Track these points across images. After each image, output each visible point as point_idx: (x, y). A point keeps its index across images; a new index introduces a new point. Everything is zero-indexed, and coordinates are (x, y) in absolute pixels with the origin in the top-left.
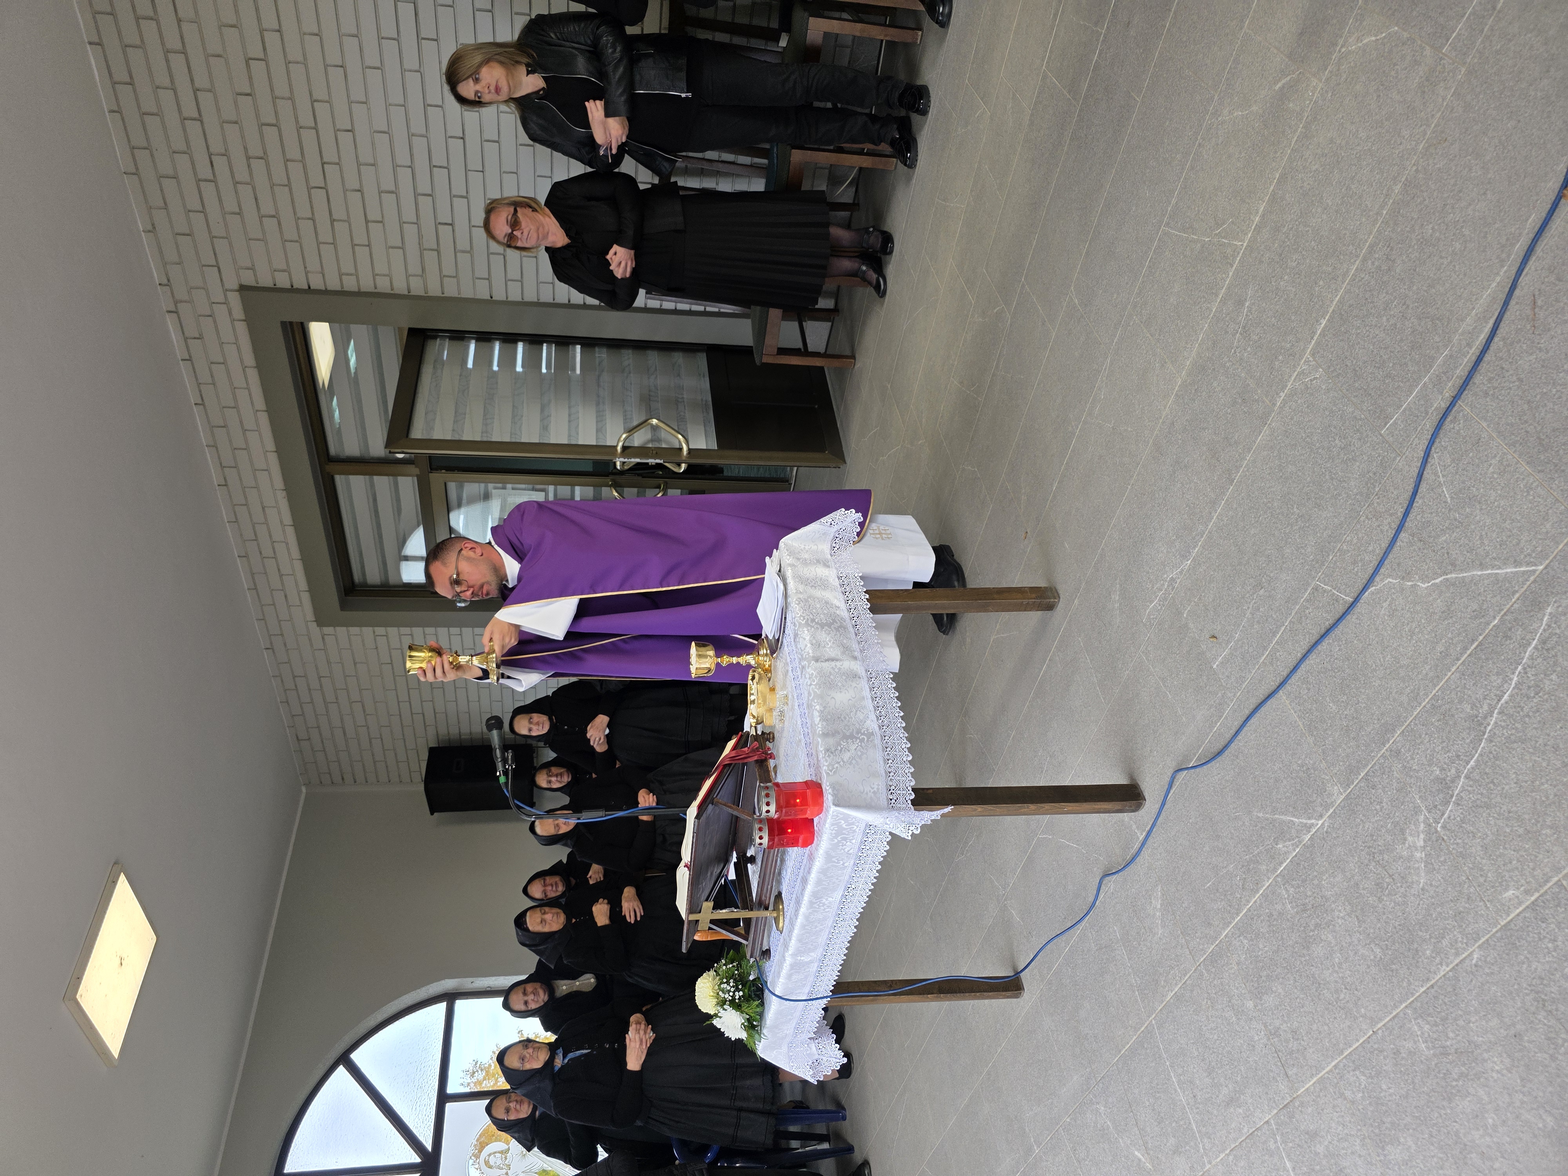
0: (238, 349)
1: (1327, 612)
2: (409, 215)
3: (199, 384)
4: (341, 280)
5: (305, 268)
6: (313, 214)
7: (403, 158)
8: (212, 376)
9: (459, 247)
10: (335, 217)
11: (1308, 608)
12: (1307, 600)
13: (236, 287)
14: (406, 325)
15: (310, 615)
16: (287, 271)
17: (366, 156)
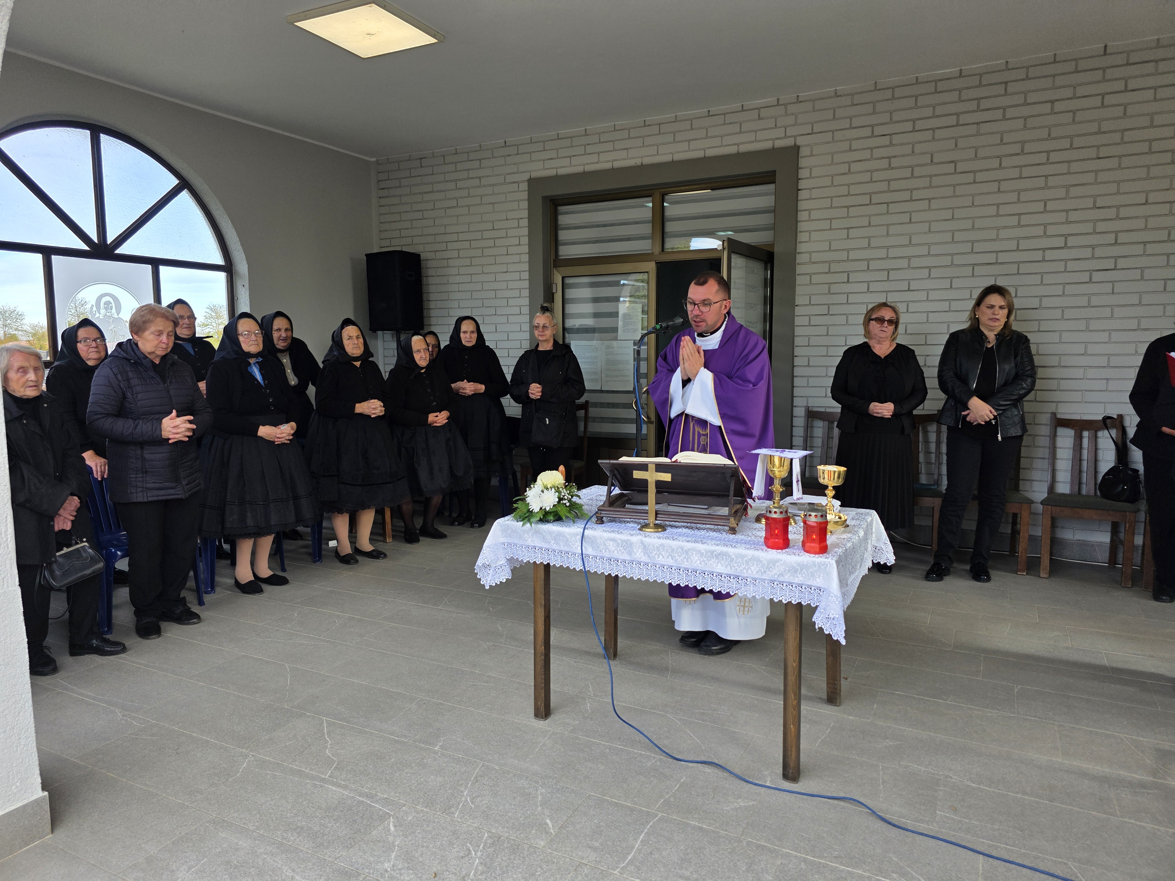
0: (752, 142)
2: (854, 255)
3: (724, 114)
4: (805, 210)
5: (813, 188)
6: (852, 195)
7: (893, 253)
8: (730, 123)
9: (832, 286)
10: (850, 208)
13: (798, 143)
14: (777, 250)
15: (534, 175)
16: (811, 177)
17: (892, 230)
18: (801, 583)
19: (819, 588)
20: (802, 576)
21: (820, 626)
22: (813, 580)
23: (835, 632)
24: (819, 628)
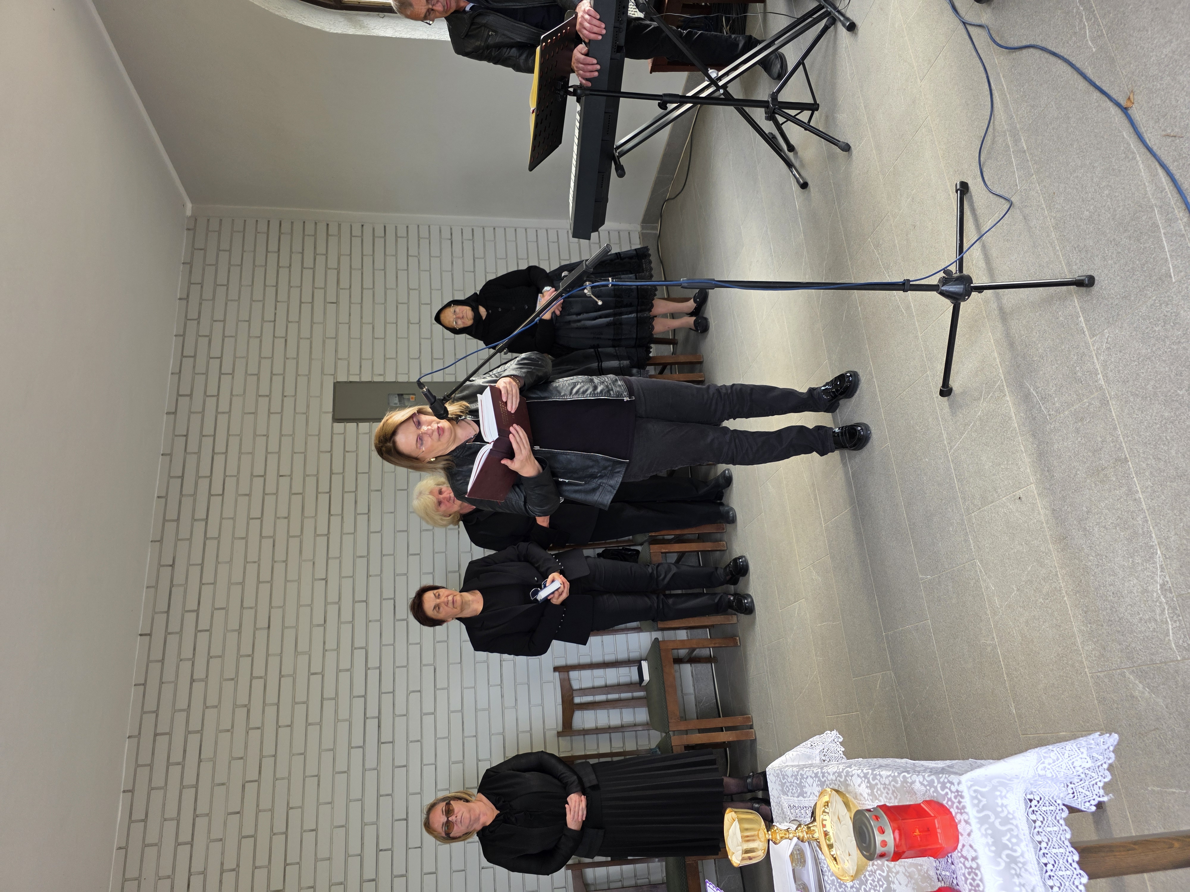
18: (1031, 845)
19: (1026, 803)
20: (1017, 844)
21: (1102, 792)
22: (1014, 818)
23: (1101, 757)
24: (1107, 794)
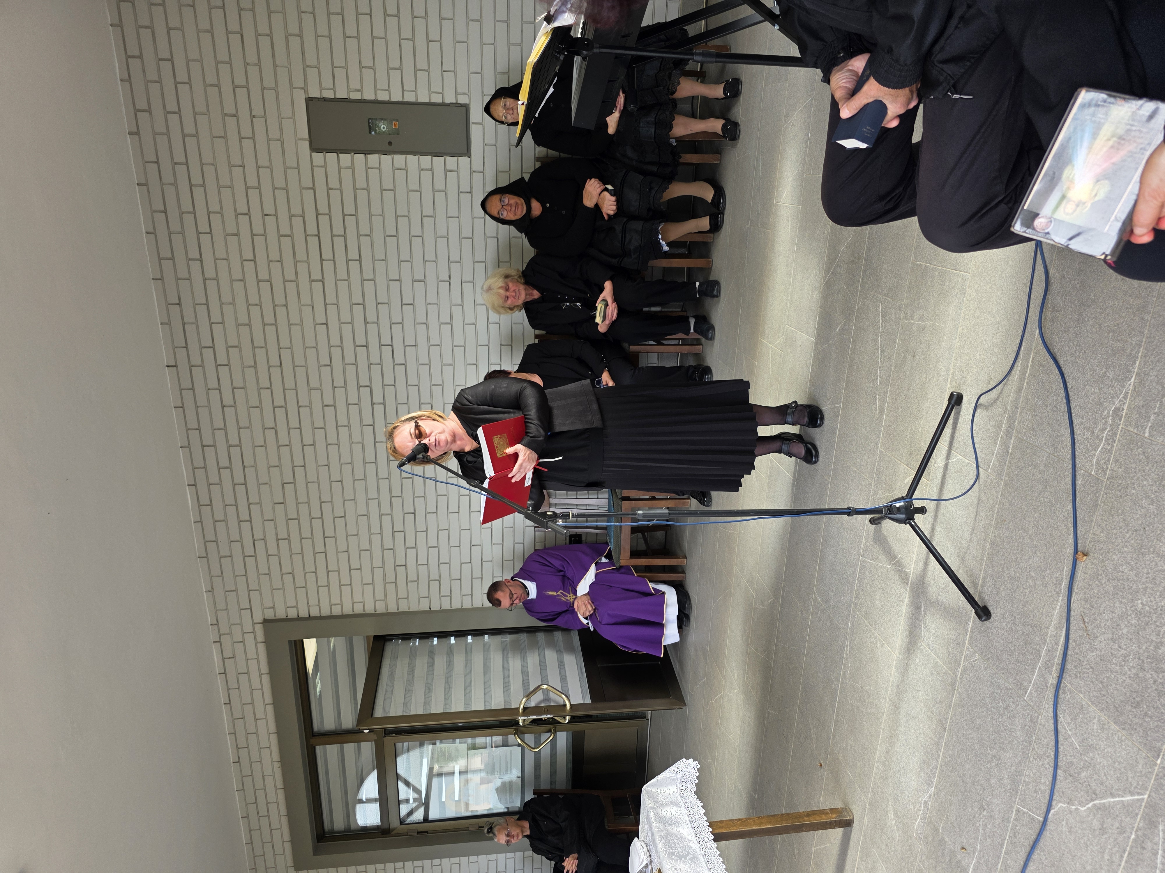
0: (258, 662)
1: (1030, 829)
2: (378, 563)
3: (229, 690)
4: (331, 608)
5: (308, 603)
6: (316, 570)
7: (376, 530)
8: (238, 683)
9: (409, 580)
10: (330, 570)
11: (1017, 826)
12: (1016, 820)
13: (261, 621)
14: (372, 633)
16: (296, 607)
17: (352, 531)
